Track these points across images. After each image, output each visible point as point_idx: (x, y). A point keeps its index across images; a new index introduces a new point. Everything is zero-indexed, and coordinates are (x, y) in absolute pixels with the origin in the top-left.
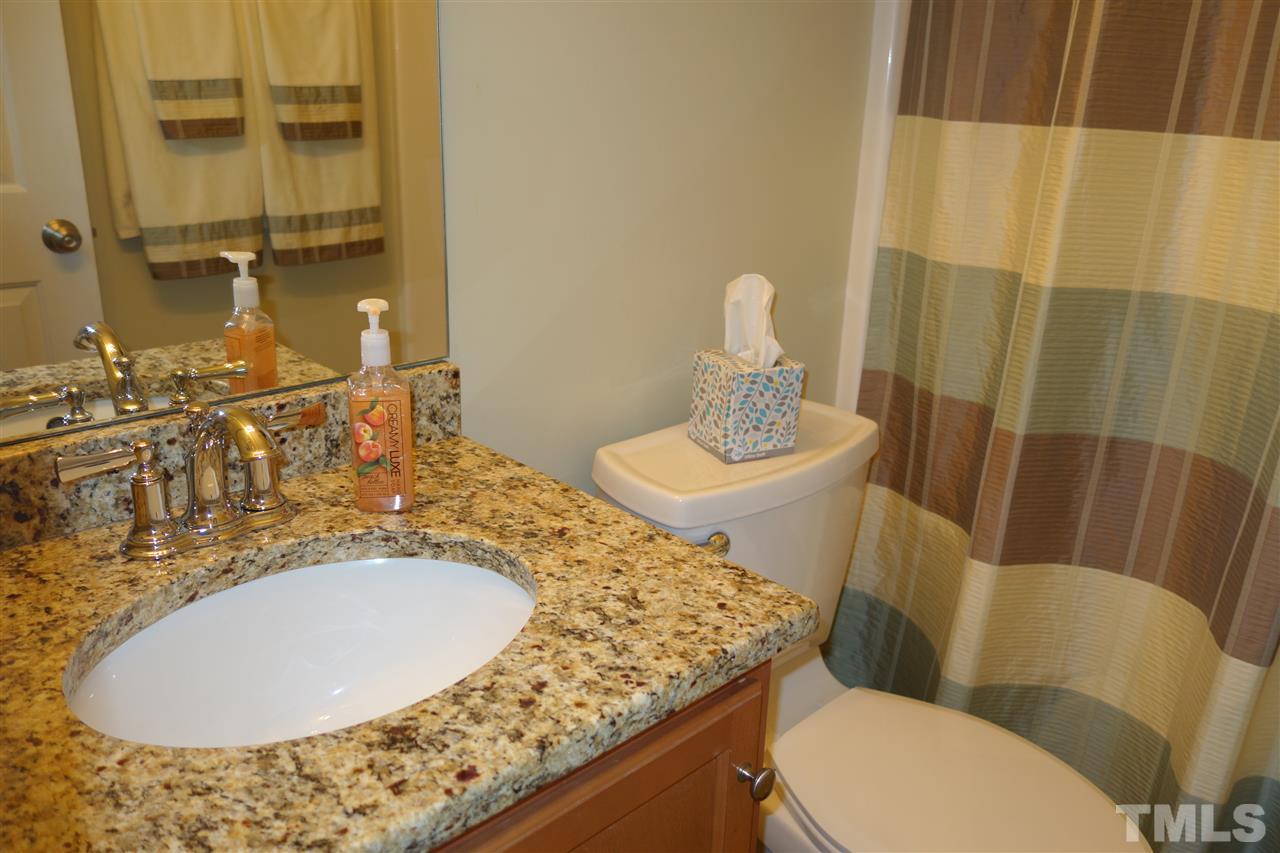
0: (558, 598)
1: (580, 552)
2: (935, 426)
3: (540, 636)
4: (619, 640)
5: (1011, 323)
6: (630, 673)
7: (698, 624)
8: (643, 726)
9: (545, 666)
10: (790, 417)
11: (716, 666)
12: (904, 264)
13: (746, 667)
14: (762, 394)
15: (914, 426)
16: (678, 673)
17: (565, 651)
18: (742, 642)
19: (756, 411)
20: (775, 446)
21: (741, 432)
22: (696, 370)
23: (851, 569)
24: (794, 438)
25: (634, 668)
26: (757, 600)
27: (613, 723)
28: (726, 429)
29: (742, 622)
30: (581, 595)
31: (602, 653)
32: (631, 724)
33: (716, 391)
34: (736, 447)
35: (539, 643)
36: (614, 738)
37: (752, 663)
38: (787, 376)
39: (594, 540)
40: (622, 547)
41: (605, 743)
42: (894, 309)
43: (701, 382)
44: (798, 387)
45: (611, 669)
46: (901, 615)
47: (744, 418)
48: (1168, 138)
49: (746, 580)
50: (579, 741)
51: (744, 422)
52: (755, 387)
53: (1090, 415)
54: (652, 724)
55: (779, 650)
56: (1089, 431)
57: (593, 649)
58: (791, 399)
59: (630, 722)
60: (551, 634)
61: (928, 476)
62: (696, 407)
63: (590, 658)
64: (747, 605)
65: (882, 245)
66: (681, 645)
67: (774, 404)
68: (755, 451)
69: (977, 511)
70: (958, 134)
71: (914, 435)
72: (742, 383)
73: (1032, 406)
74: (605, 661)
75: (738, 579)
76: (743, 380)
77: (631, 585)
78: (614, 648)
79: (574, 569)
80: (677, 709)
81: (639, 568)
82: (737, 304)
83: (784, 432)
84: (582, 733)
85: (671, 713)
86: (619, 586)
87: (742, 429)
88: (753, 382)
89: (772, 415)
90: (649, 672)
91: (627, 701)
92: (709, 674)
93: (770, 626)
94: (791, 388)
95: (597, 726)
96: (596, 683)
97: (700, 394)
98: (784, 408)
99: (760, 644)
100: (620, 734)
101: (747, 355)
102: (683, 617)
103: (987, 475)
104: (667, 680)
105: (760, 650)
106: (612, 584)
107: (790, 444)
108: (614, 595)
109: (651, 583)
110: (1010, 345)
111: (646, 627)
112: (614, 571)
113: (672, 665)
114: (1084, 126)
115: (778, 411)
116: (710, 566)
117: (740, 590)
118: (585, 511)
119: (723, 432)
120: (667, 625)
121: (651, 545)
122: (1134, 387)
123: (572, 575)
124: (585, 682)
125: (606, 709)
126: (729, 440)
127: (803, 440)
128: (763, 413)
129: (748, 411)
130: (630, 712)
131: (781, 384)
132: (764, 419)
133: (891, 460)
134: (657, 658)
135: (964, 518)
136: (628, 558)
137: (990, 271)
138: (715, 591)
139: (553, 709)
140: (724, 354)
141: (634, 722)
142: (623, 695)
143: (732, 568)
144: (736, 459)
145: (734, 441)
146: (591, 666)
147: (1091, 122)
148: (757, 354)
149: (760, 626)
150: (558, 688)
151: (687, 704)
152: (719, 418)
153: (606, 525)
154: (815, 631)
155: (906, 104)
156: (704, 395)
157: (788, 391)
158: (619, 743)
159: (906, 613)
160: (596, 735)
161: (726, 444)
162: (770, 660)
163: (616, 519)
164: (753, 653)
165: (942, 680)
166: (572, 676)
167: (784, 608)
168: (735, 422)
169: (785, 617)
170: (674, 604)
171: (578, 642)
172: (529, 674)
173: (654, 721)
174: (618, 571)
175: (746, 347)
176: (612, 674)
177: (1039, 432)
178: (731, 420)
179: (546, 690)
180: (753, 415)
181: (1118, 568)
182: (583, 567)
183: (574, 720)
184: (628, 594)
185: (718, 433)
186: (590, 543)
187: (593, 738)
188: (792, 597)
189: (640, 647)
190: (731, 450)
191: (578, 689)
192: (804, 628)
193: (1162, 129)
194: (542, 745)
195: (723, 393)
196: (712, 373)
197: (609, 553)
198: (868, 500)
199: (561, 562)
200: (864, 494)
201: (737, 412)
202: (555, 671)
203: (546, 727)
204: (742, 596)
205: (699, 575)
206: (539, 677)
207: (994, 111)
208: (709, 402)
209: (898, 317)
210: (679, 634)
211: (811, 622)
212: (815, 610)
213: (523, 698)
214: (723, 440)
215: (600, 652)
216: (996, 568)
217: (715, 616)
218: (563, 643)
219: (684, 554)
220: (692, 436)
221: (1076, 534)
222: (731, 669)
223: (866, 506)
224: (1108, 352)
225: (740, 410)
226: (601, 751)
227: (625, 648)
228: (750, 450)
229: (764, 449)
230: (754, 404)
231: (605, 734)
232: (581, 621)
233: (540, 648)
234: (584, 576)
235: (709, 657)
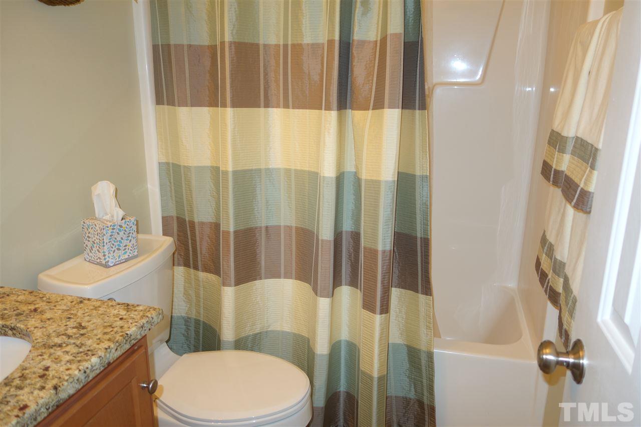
0: (44, 335)
1: (48, 315)
2: (198, 235)
3: (39, 351)
4: (79, 342)
5: (220, 187)
6: (88, 352)
7: (113, 328)
8: (98, 371)
9: (46, 361)
10: (133, 241)
11: (125, 341)
12: (171, 168)
13: (137, 339)
14: (118, 234)
15: (189, 237)
16: (109, 347)
17: (54, 353)
18: (134, 329)
19: (117, 242)
20: (129, 256)
21: (112, 252)
22: (83, 228)
23: (174, 307)
24: (137, 250)
25: (88, 350)
26: (136, 313)
27: (85, 372)
28: (104, 252)
29: (131, 322)
30: (54, 331)
31: (72, 349)
32: (93, 371)
33: (96, 236)
34: (110, 260)
35: (41, 354)
36: (87, 378)
37: (139, 337)
38: (129, 223)
39: (53, 309)
40: (68, 308)
41: (83, 382)
42: (171, 188)
43: (87, 233)
44: (134, 228)
45: (78, 353)
46: (199, 321)
47: (112, 245)
48: (262, 110)
49: (129, 307)
50: (71, 383)
51: (112, 248)
52: (115, 231)
53: (256, 219)
54: (101, 370)
55: (149, 330)
56: (257, 225)
57: (67, 349)
58: (132, 233)
59: (92, 371)
60: (45, 349)
61: (199, 257)
62: (87, 246)
63: (67, 352)
64: (132, 316)
65: (160, 161)
66: (107, 337)
67: (125, 237)
68: (120, 259)
69: (221, 266)
70: (184, 113)
71: (190, 242)
72: (108, 230)
73: (234, 219)
74: (74, 351)
75: (126, 307)
76: (108, 229)
77: (78, 321)
78: (77, 346)
79: (47, 322)
80: (111, 362)
81: (79, 314)
82: (99, 195)
83: (132, 249)
84: (72, 379)
85: (109, 364)
86: (71, 323)
87: (112, 251)
88: (113, 229)
89: (125, 242)
90: (96, 350)
91: (89, 362)
92: (122, 344)
93: (144, 321)
94: (131, 229)
95: (79, 375)
96: (73, 360)
97: (88, 239)
98: (130, 238)
99: (141, 329)
100: (89, 377)
101: (107, 217)
102: (105, 327)
103: (223, 250)
104: (105, 350)
105: (142, 331)
106: (68, 323)
107: (136, 253)
108: (70, 327)
109: (87, 318)
110: (221, 196)
111: (90, 335)
112: (67, 318)
113: (106, 344)
114: (231, 107)
115: (127, 240)
116: (112, 306)
117: (128, 311)
118: (44, 299)
119: (103, 254)
120: (99, 332)
121: (82, 304)
122: (270, 205)
123: (47, 325)
124: (68, 361)
125: (81, 368)
126: (107, 257)
127: (142, 250)
128: (120, 242)
129: (113, 242)
130: (91, 366)
131: (127, 228)
132: (121, 245)
133: (182, 254)
134: (98, 344)
135: (216, 271)
136: (73, 312)
137: (208, 167)
138: (117, 314)
139: (56, 374)
140: (96, 219)
141: (94, 370)
142: (86, 361)
143: (122, 304)
144: (112, 265)
145: (109, 257)
146: (68, 355)
147: (234, 105)
148: (112, 216)
149: (140, 321)
150: (56, 366)
151: (115, 359)
152: (99, 248)
153: (57, 302)
154: (163, 319)
155: (159, 101)
156: (90, 239)
157: (130, 230)
158: (89, 380)
159: (202, 319)
160: (79, 378)
161: (105, 259)
162: (146, 335)
163: (62, 298)
164: (139, 332)
165: (221, 341)
166: (61, 361)
167: (148, 313)
168: (108, 248)
169: (149, 316)
170: (100, 324)
171: (59, 348)
172: (40, 366)
173: (102, 368)
174: (69, 318)
175: (107, 214)
176: (79, 355)
177: (238, 229)
178: (106, 247)
179: (50, 369)
180: (116, 244)
181: (279, 277)
182: (51, 321)
183: (67, 375)
184: (77, 325)
185: (101, 255)
186: (52, 311)
187: (78, 380)
188: (151, 308)
189: (89, 342)
190: (108, 261)
191: (65, 364)
192: (158, 319)
193: (259, 107)
194: (55, 388)
195: (99, 236)
196: (92, 228)
197: (62, 312)
198: (175, 274)
199: (39, 321)
200: (174, 271)
201: (108, 244)
202: (52, 361)
203: (55, 382)
204: (129, 313)
205: (108, 310)
206: (45, 365)
207: (196, 102)
208: (93, 242)
209: (173, 191)
210: (105, 333)
211: (161, 316)
212: (161, 311)
213: (40, 375)
214: (103, 257)
215: (71, 349)
216: (233, 288)
217: (120, 323)
218: (52, 351)
219: (98, 304)
220: (87, 259)
221: (261, 267)
222: (131, 341)
223: (175, 277)
224: (258, 193)
225: (109, 242)
226: (82, 385)
227: (82, 344)
228: (117, 260)
229: (124, 258)
230: (116, 239)
231: (82, 377)
232: (58, 340)
233: (41, 355)
234: (53, 324)
235: (121, 338)
